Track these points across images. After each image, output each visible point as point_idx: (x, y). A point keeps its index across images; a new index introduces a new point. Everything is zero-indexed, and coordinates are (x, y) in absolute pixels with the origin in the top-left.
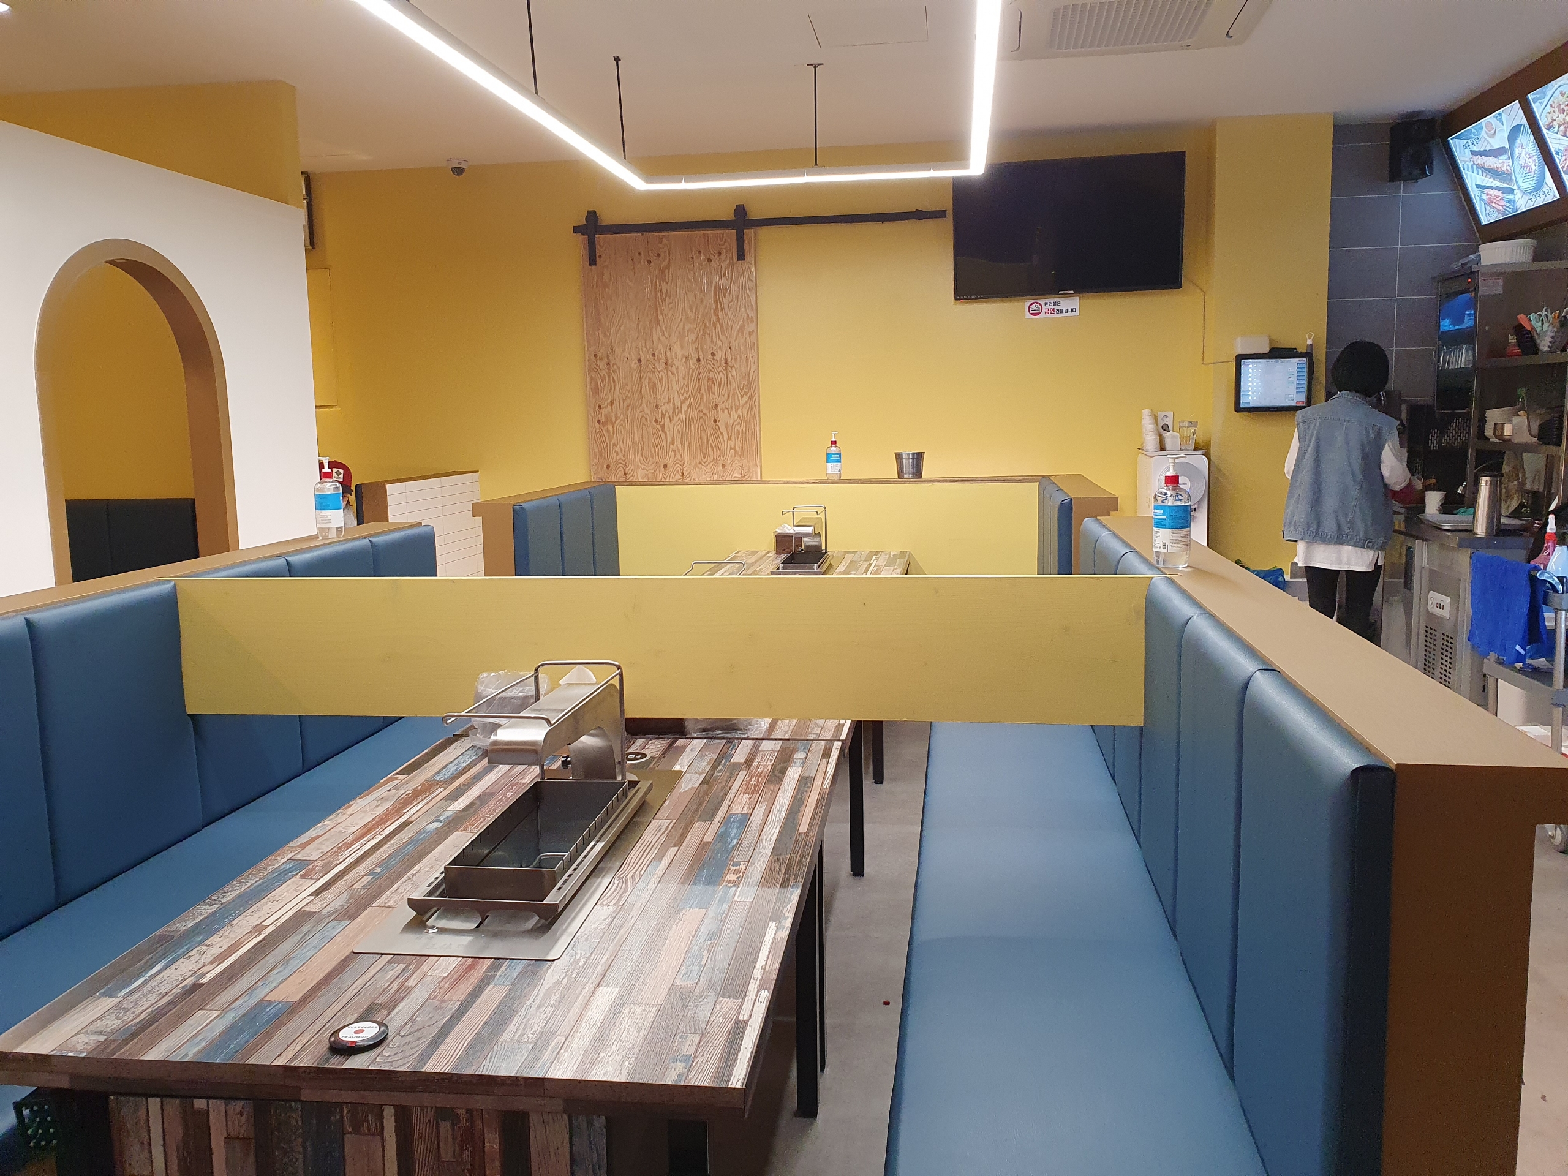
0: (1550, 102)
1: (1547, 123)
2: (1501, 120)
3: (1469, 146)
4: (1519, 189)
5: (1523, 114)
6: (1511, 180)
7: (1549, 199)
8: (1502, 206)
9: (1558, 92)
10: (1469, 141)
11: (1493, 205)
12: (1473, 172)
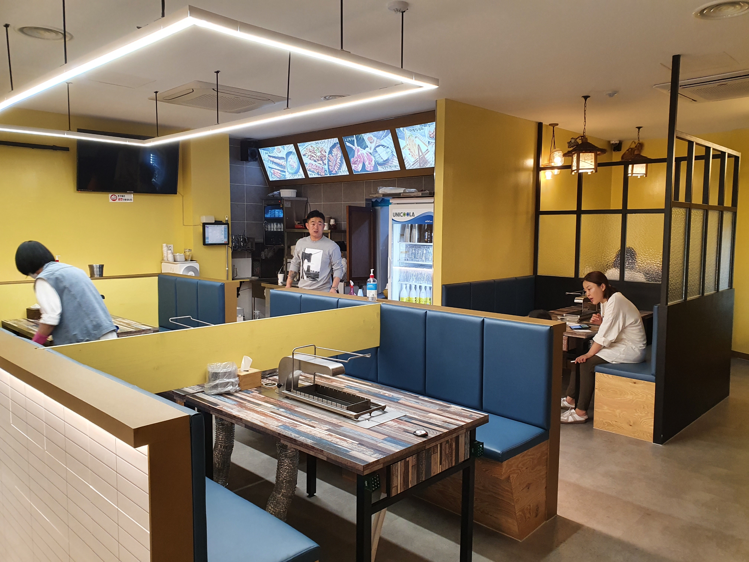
0: (306, 148)
1: (304, 154)
2: (284, 148)
3: (268, 153)
4: (288, 172)
5: (294, 148)
6: (285, 168)
7: (300, 177)
8: (279, 176)
9: (310, 146)
10: (268, 152)
11: (276, 175)
12: (268, 162)
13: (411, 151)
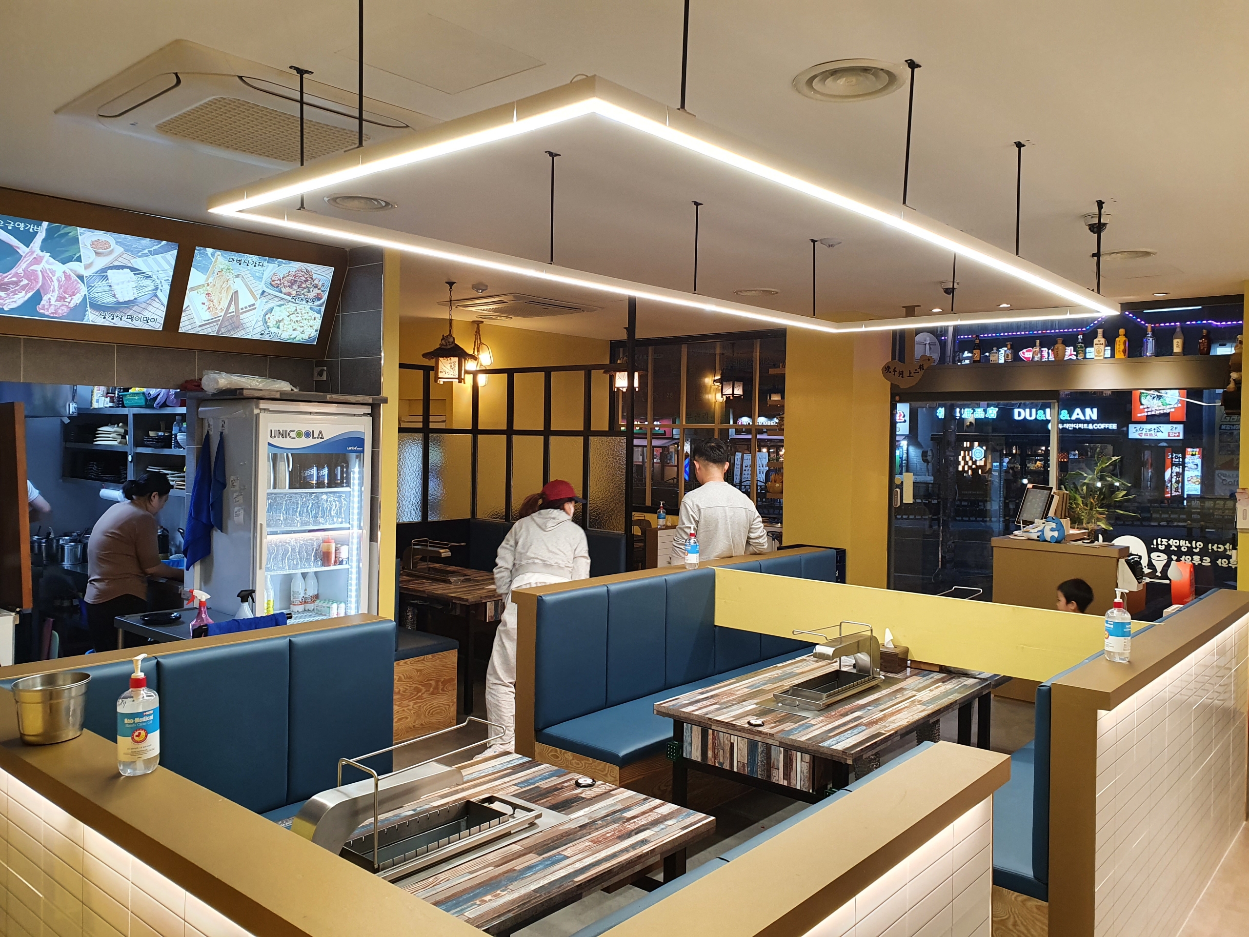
13: (212, 298)
